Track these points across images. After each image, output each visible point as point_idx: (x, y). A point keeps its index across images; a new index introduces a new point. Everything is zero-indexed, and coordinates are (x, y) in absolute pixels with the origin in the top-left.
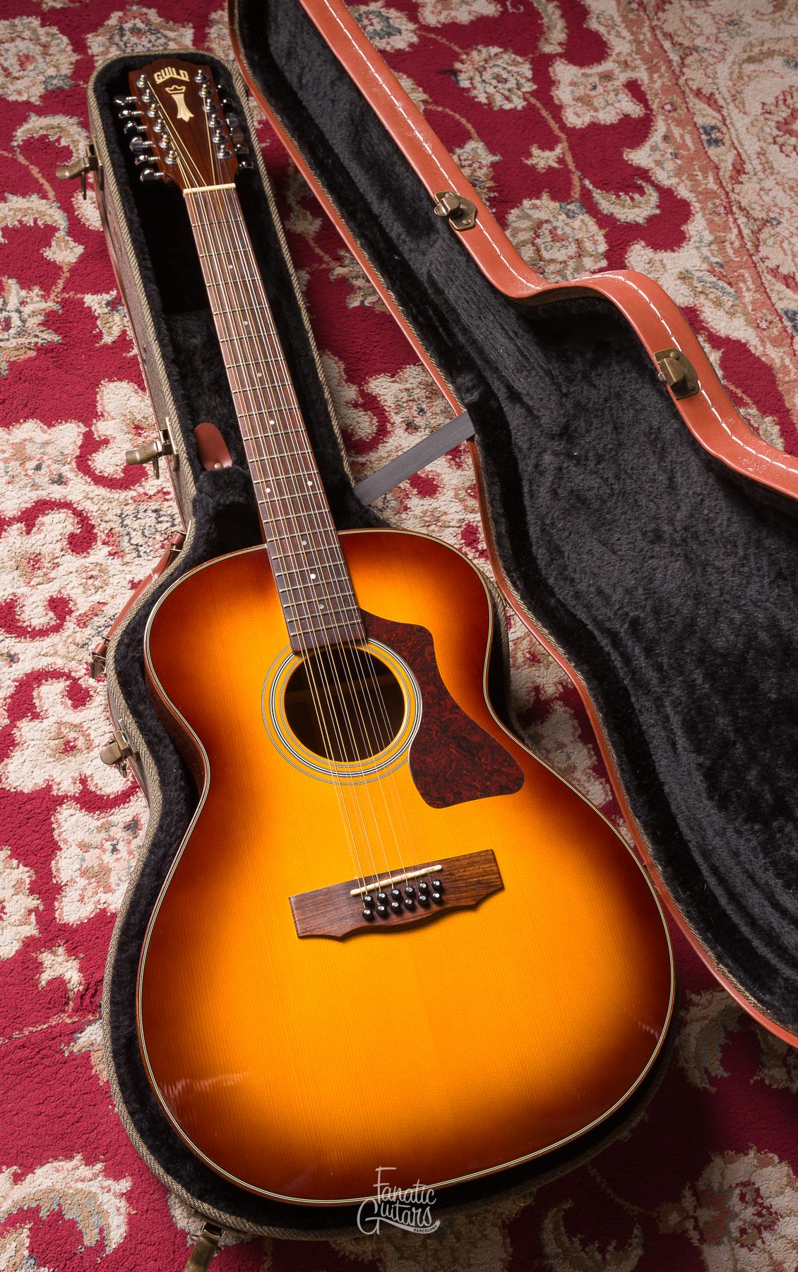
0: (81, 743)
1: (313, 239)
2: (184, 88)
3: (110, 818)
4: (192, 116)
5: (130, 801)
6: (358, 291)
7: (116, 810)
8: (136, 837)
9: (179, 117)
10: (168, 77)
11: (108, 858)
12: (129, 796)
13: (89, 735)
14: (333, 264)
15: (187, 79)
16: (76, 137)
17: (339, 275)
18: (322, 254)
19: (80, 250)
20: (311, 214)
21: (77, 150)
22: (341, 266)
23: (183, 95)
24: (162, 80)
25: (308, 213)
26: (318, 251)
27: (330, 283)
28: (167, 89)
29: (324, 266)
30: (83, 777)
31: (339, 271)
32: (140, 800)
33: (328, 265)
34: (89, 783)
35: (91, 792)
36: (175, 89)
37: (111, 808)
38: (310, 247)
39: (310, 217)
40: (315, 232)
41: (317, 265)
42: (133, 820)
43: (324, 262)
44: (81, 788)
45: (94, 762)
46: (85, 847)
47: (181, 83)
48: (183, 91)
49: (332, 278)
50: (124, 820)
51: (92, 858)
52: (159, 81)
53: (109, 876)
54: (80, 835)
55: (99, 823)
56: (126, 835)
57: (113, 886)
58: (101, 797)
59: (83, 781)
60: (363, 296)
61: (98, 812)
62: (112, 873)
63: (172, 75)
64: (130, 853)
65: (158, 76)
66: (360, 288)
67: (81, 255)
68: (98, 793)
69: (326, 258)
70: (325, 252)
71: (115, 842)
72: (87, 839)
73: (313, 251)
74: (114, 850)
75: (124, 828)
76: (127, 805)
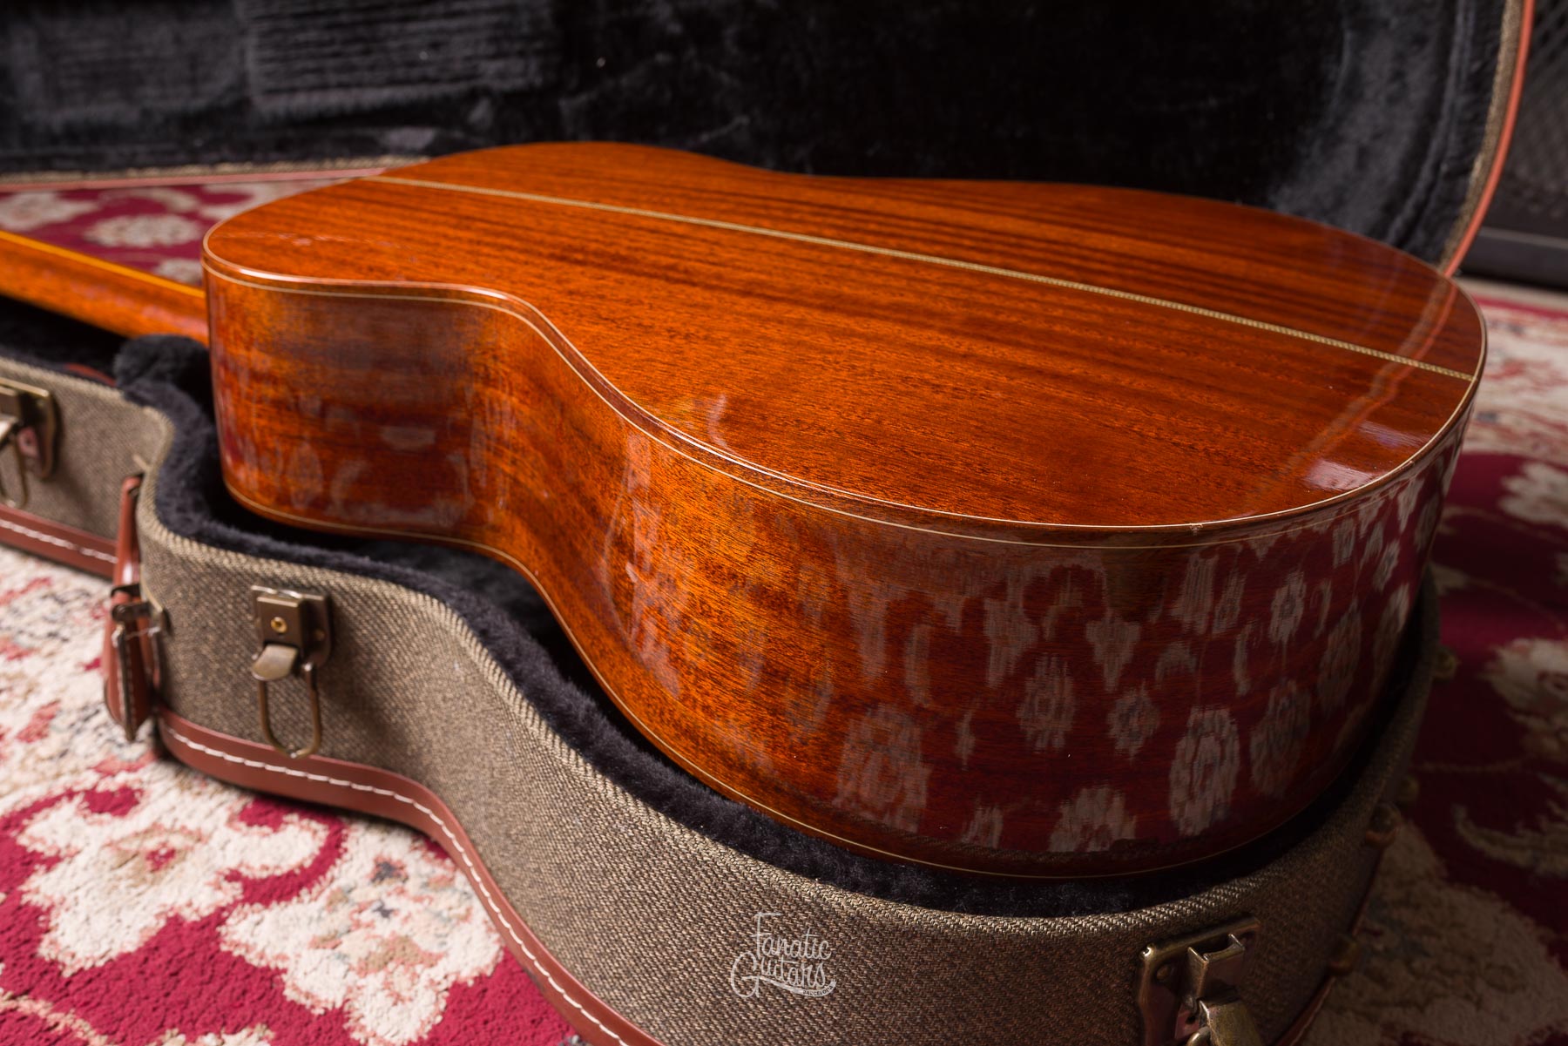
0: (176, 841)
3: (334, 886)
5: (346, 850)
7: (333, 871)
8: (407, 878)
11: (385, 928)
12: (338, 846)
13: (183, 828)
30: (227, 872)
32: (362, 840)
34: (244, 871)
35: (263, 881)
37: (323, 873)
42: (378, 865)
44: (238, 885)
45: (230, 847)
46: (330, 941)
50: (362, 873)
51: (356, 946)
53: (414, 945)
54: (304, 934)
55: (322, 901)
56: (387, 886)
57: (436, 950)
58: (290, 874)
59: (233, 876)
61: (304, 892)
62: (416, 939)
64: (418, 899)
68: (278, 873)
71: (376, 905)
72: (321, 930)
74: (385, 913)
75: (373, 880)
76: (346, 856)
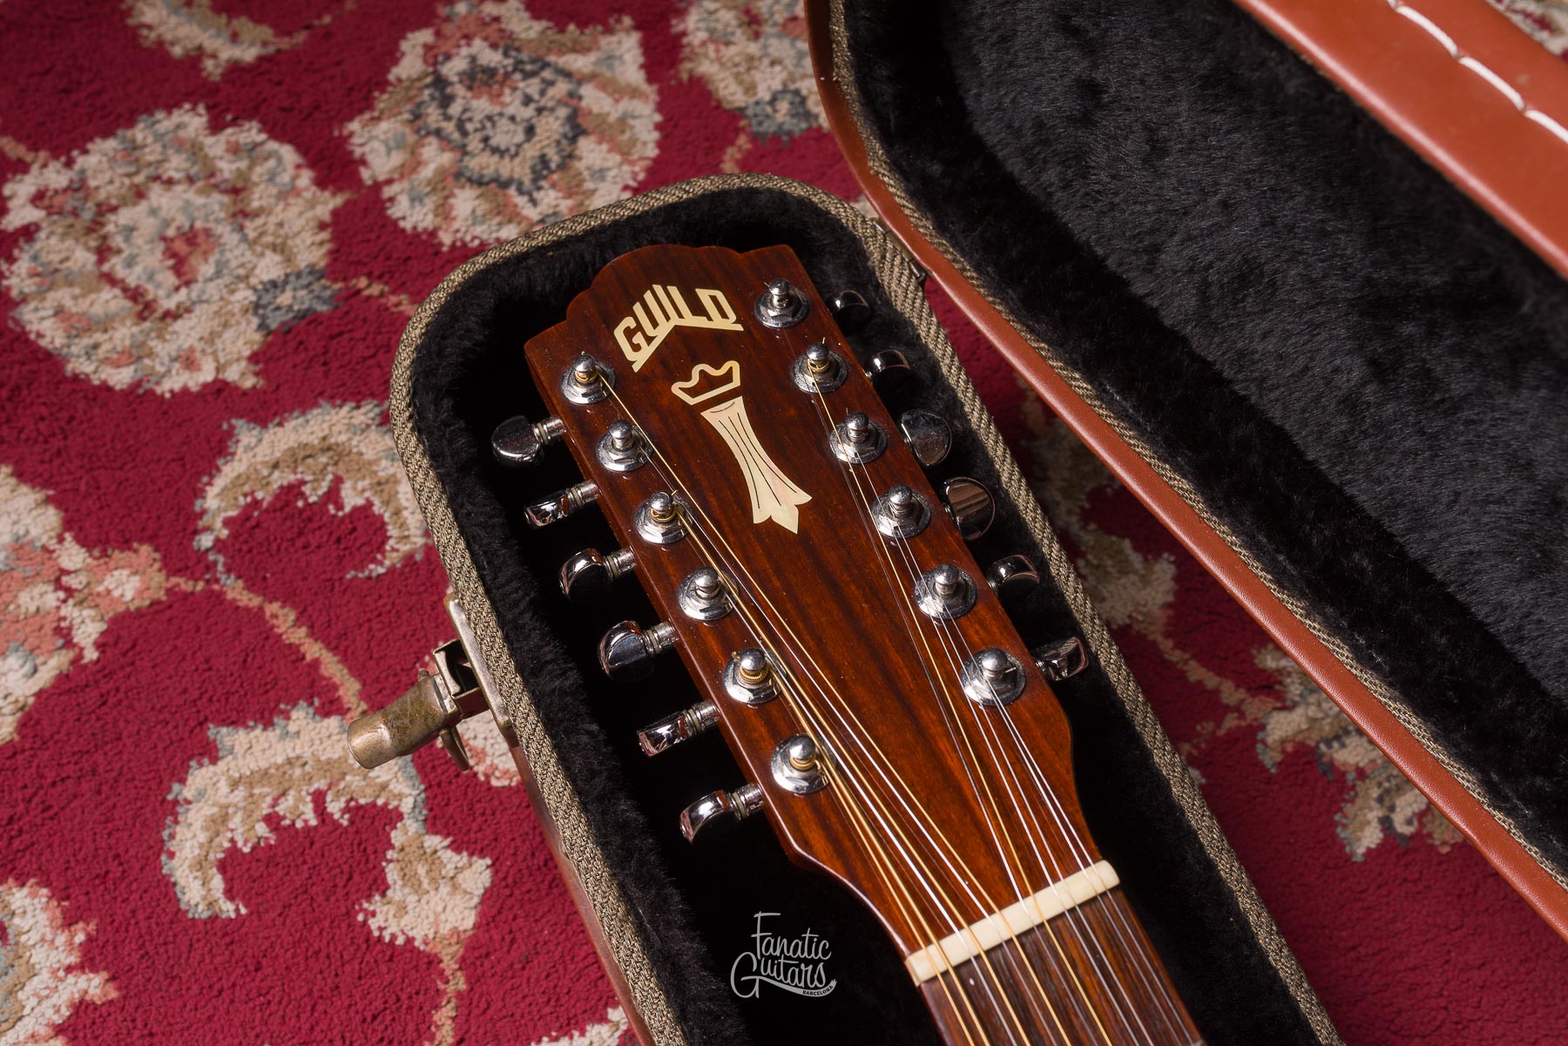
1: (1167, 635)
2: (734, 366)
4: (805, 498)
6: (1360, 786)
9: (758, 518)
10: (662, 332)
14: (1255, 707)
15: (730, 324)
16: (386, 468)
17: (1283, 741)
18: (1211, 680)
19: (477, 875)
20: (1136, 548)
21: (397, 513)
22: (1284, 708)
23: (739, 401)
24: (647, 351)
25: (1127, 544)
26: (1197, 672)
27: (1270, 780)
28: (677, 389)
29: (1230, 722)
31: (1282, 727)
33: (1242, 715)
36: (708, 382)
38: (1169, 665)
39: (1136, 559)
40: (1167, 606)
41: (1210, 726)
43: (1227, 709)
47: (713, 346)
48: (736, 382)
49: (1270, 758)
52: (639, 359)
60: (1380, 800)
63: (675, 321)
65: (629, 333)
66: (1361, 774)
67: (488, 896)
69: (1230, 693)
70: (1220, 672)
73: (1182, 675)
